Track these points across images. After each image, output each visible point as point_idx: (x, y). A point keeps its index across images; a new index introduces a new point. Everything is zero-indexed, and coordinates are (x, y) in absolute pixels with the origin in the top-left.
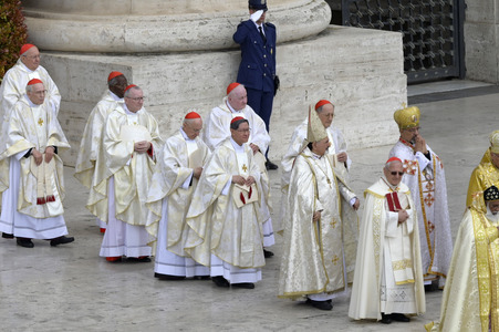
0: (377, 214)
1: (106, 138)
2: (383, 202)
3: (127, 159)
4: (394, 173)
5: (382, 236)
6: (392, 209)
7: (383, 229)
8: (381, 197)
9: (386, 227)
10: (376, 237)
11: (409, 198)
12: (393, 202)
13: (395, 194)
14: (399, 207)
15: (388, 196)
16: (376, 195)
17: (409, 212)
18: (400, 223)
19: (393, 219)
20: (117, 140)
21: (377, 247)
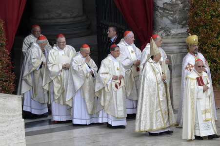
0: (192, 87)
1: (48, 62)
2: (195, 82)
3: (59, 73)
4: (200, 67)
5: (195, 98)
6: (200, 85)
7: (196, 95)
8: (194, 79)
9: (197, 94)
10: (193, 99)
11: (208, 78)
12: (200, 81)
13: (201, 77)
14: (203, 83)
15: (197, 78)
16: (191, 79)
17: (208, 85)
18: (204, 91)
19: (201, 90)
20: (54, 63)
21: (193, 103)
